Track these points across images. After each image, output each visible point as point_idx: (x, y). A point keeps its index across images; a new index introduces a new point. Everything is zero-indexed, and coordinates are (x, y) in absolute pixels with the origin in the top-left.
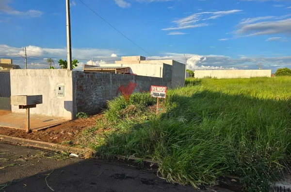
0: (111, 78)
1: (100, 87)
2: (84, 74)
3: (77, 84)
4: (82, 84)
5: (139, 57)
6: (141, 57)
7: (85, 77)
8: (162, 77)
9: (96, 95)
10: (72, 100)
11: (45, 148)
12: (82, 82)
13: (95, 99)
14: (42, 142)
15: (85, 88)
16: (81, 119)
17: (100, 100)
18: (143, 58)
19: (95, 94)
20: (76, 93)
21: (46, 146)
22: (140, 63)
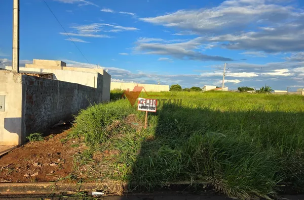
0: (59, 86)
1: (49, 98)
2: (34, 80)
3: (27, 94)
4: (32, 93)
5: (59, 62)
6: (62, 62)
7: (35, 84)
8: (96, 87)
9: (45, 108)
10: (20, 116)
11: (30, 192)
12: (32, 91)
13: (44, 115)
14: (19, 185)
15: (34, 99)
16: (32, 143)
17: (49, 115)
18: (63, 64)
19: (43, 107)
20: (25, 105)
21: (31, 188)
22: (62, 69)
